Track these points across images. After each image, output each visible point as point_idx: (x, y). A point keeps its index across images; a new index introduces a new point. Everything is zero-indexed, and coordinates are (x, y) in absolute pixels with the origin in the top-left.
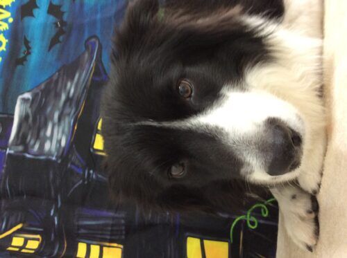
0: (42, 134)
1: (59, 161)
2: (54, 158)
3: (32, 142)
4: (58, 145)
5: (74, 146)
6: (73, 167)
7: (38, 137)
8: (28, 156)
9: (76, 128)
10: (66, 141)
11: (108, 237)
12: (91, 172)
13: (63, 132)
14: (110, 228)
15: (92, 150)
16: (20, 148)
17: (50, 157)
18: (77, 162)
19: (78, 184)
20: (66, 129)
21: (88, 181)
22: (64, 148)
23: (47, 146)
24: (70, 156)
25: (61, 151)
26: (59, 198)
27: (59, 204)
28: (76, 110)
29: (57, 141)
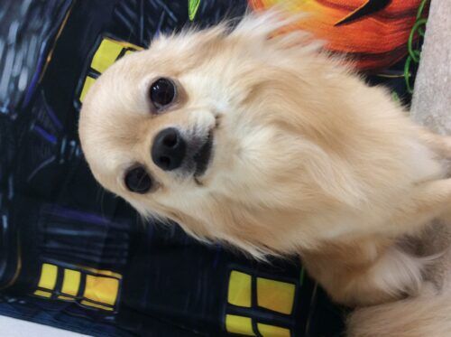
1: (14, 117)
2: (4, 110)
4: (12, 87)
5: (43, 92)
6: (40, 131)
9: (49, 59)
10: (29, 81)
11: (97, 260)
12: (73, 143)
13: (24, 63)
14: (102, 245)
15: (76, 105)
18: (47, 123)
20: (31, 60)
21: (66, 158)
22: (24, 94)
24: (34, 110)
25: (17, 99)
26: (11, 182)
27: (11, 194)
28: (52, 25)
29: (11, 77)
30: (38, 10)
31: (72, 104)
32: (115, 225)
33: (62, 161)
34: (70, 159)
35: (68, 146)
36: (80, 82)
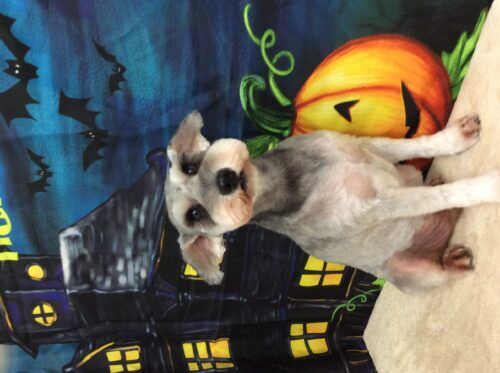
0: (110, 270)
1: (144, 291)
2: (136, 290)
3: (99, 279)
4: (137, 278)
5: (159, 276)
6: (163, 294)
7: (105, 274)
8: (99, 292)
9: (158, 261)
10: (147, 273)
12: (186, 294)
13: (141, 266)
14: (217, 332)
15: (182, 277)
16: (85, 286)
17: (131, 290)
18: (166, 289)
20: (146, 263)
22: (146, 280)
23: (122, 280)
24: (156, 285)
25: (142, 282)
26: (152, 319)
27: (153, 323)
28: (155, 241)
29: (135, 274)
30: (141, 236)
32: (222, 324)
33: (182, 304)
34: (186, 301)
35: (183, 297)
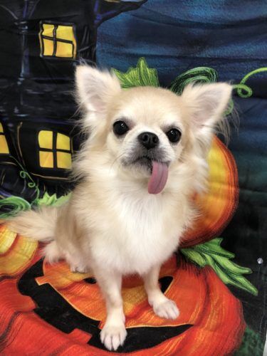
6: (26, 5)
12: (27, 28)
15: (41, 22)
19: (13, 15)
21: (19, 26)
31: (40, 20)
33: (16, 24)
34: (19, 28)
35: (24, 25)
36: (50, 22)
